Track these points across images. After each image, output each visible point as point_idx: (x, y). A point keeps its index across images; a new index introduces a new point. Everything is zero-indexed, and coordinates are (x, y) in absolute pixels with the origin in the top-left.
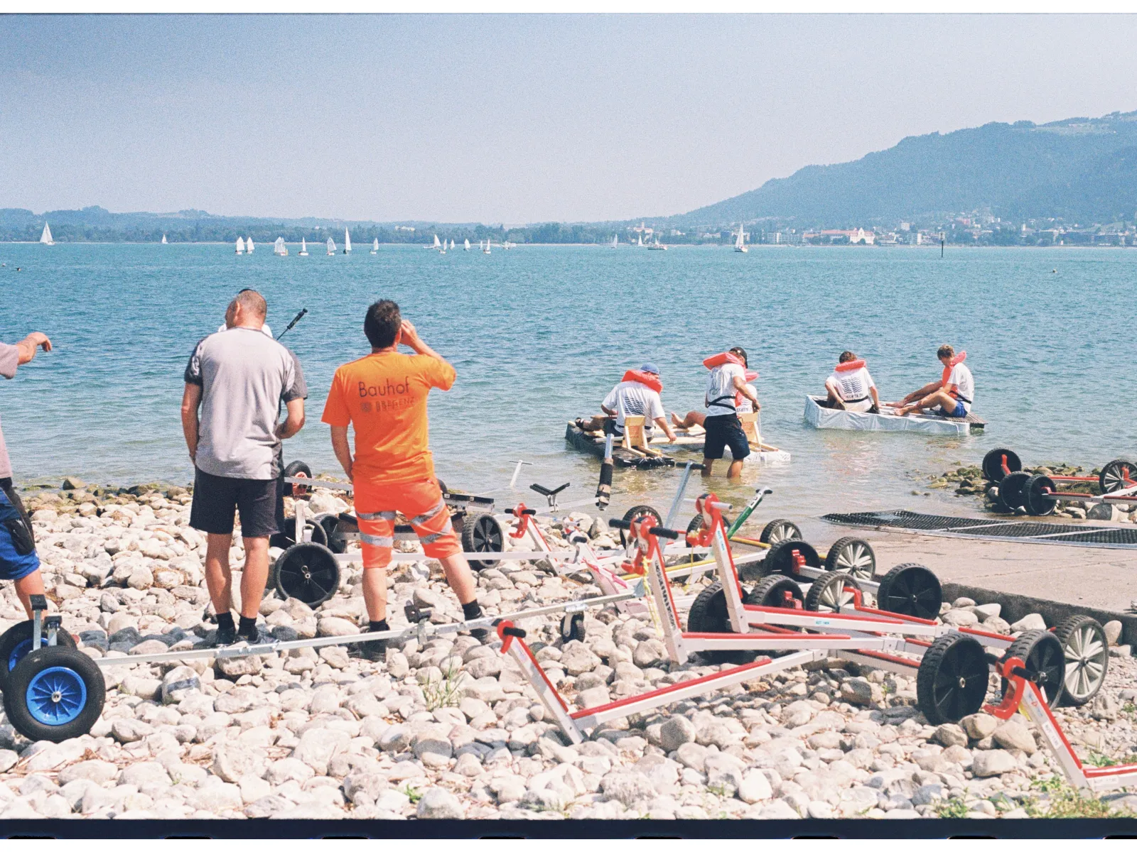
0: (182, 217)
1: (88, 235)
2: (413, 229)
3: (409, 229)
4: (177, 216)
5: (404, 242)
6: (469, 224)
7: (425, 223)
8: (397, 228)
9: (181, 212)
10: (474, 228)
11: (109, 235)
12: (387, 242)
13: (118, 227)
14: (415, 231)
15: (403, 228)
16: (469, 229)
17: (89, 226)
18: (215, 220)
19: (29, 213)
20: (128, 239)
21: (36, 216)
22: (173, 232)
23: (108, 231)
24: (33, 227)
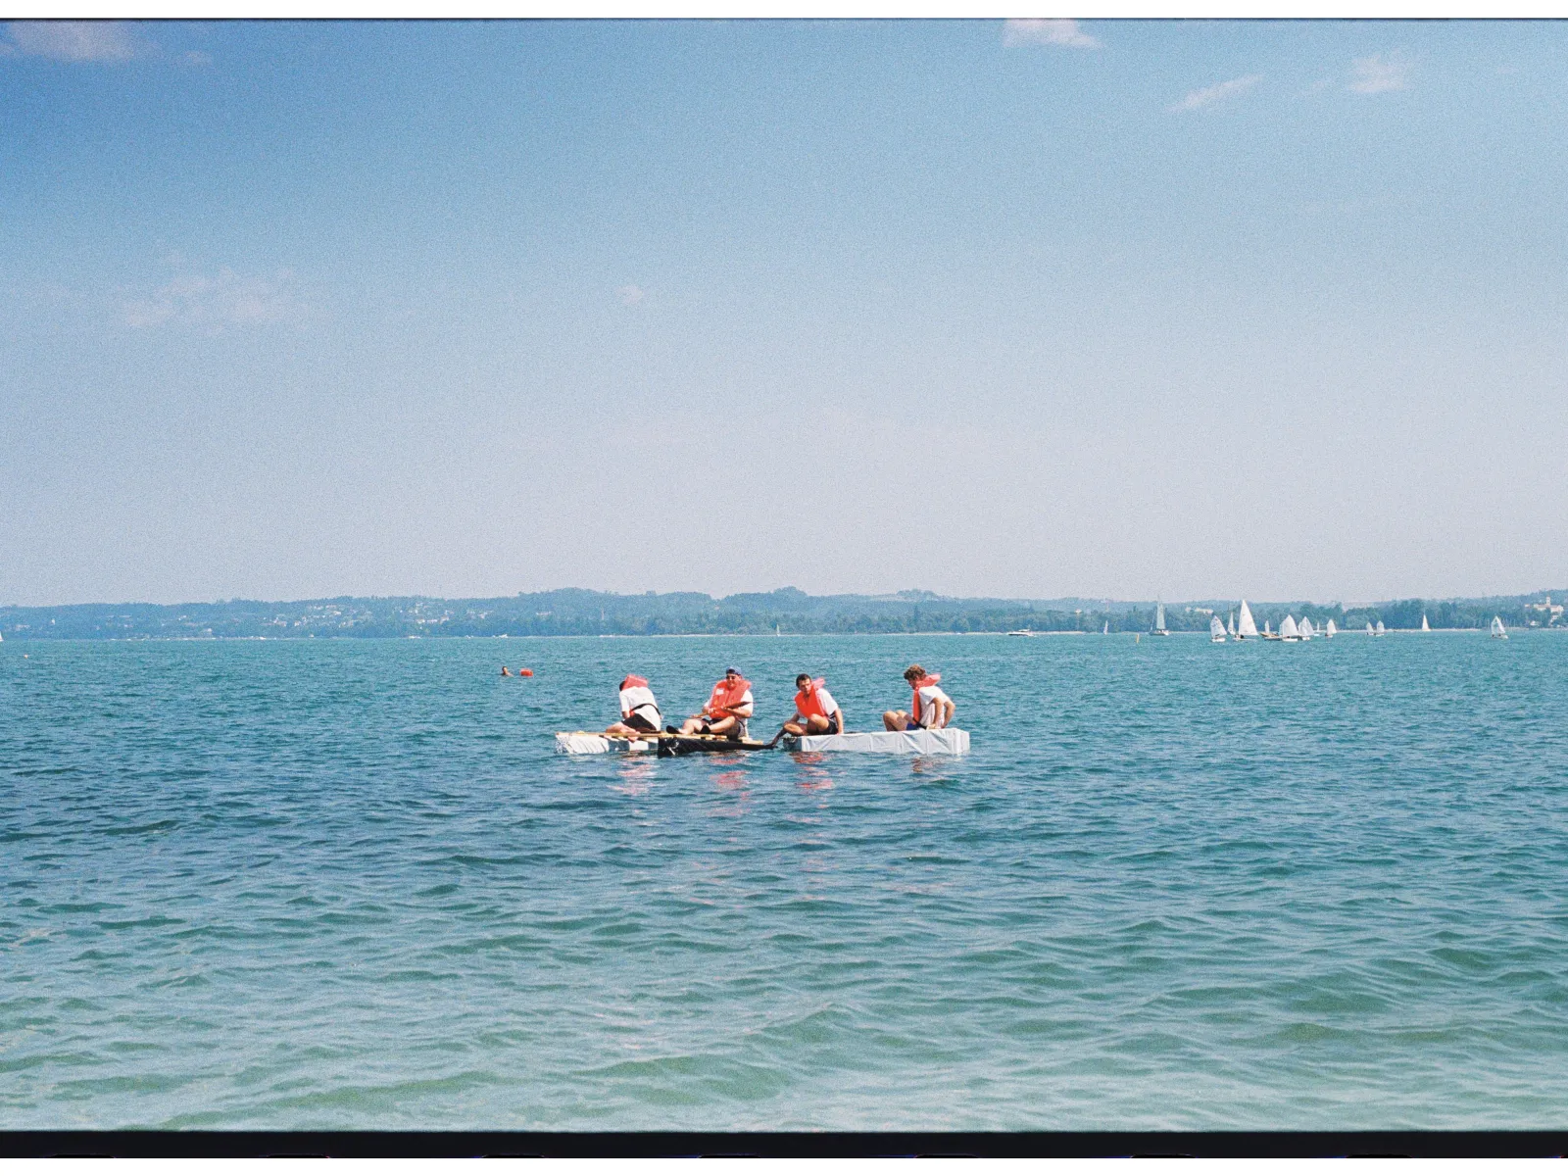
0: (901, 599)
3: (1204, 611)
8: (1188, 609)
11: (803, 625)
13: (818, 614)
15: (1198, 610)
17: (776, 614)
18: (942, 603)
19: (707, 597)
20: (826, 630)
21: (714, 602)
22: (885, 620)
23: (802, 619)
24: (707, 616)
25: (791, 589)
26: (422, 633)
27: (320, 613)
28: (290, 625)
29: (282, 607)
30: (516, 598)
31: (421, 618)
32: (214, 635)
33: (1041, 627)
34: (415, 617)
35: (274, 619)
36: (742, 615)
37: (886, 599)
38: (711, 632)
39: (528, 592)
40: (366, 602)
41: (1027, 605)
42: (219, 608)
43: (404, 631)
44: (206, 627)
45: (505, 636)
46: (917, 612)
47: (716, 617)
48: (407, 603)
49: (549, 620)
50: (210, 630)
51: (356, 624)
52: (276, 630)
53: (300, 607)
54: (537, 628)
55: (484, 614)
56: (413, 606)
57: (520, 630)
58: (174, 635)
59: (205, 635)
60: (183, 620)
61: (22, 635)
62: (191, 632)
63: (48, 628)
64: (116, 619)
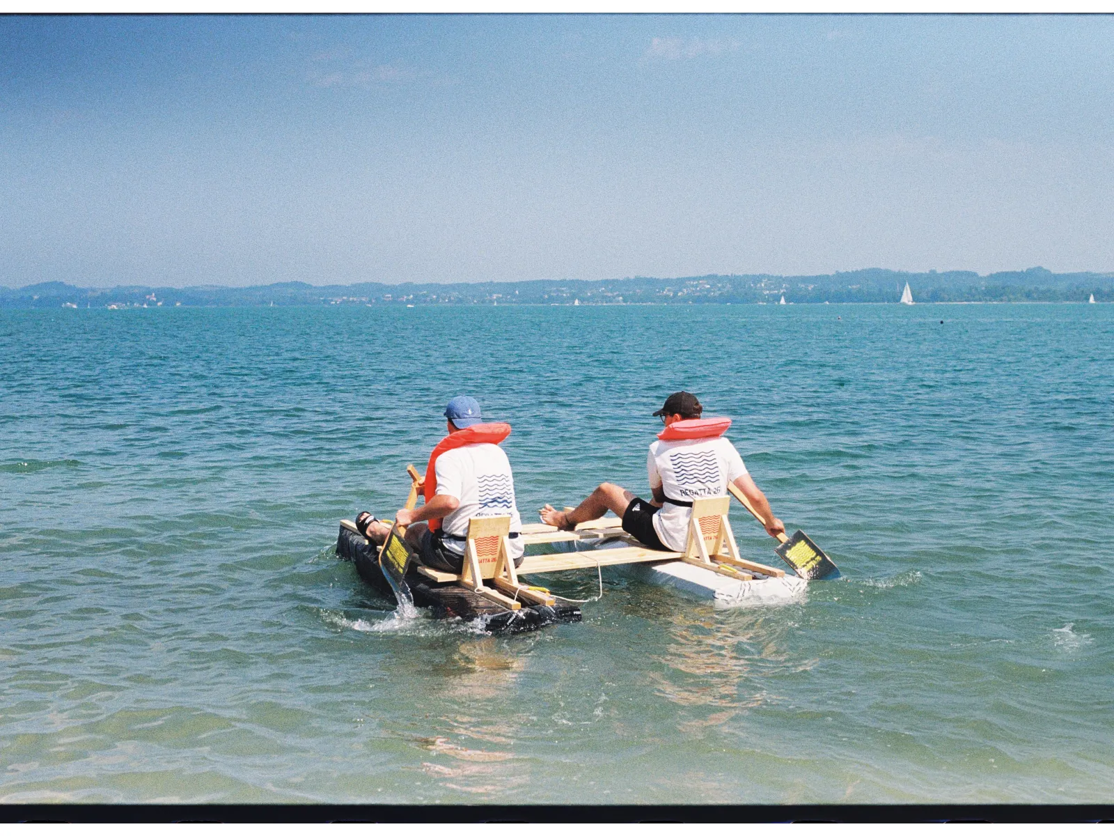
1: (1028, 295)
13: (1061, 286)
17: (1031, 287)
19: (975, 274)
20: (1067, 299)
21: (980, 278)
23: (1049, 290)
24: (976, 289)
25: (1040, 268)
26: (768, 301)
27: (696, 286)
28: (675, 295)
29: (667, 282)
30: (833, 276)
31: (766, 290)
32: (624, 301)
34: (762, 289)
35: (664, 290)
36: (1003, 288)
38: (980, 300)
39: (842, 270)
40: (727, 278)
42: (627, 282)
43: (754, 299)
44: (618, 295)
47: (983, 289)
48: (757, 279)
49: (859, 291)
50: (621, 298)
51: (721, 294)
52: (666, 298)
53: (680, 283)
54: (850, 297)
55: (811, 287)
56: (761, 281)
57: (839, 298)
58: (597, 302)
59: (618, 302)
60: (602, 291)
61: (498, 300)
62: (608, 300)
63: (514, 296)
64: (558, 290)
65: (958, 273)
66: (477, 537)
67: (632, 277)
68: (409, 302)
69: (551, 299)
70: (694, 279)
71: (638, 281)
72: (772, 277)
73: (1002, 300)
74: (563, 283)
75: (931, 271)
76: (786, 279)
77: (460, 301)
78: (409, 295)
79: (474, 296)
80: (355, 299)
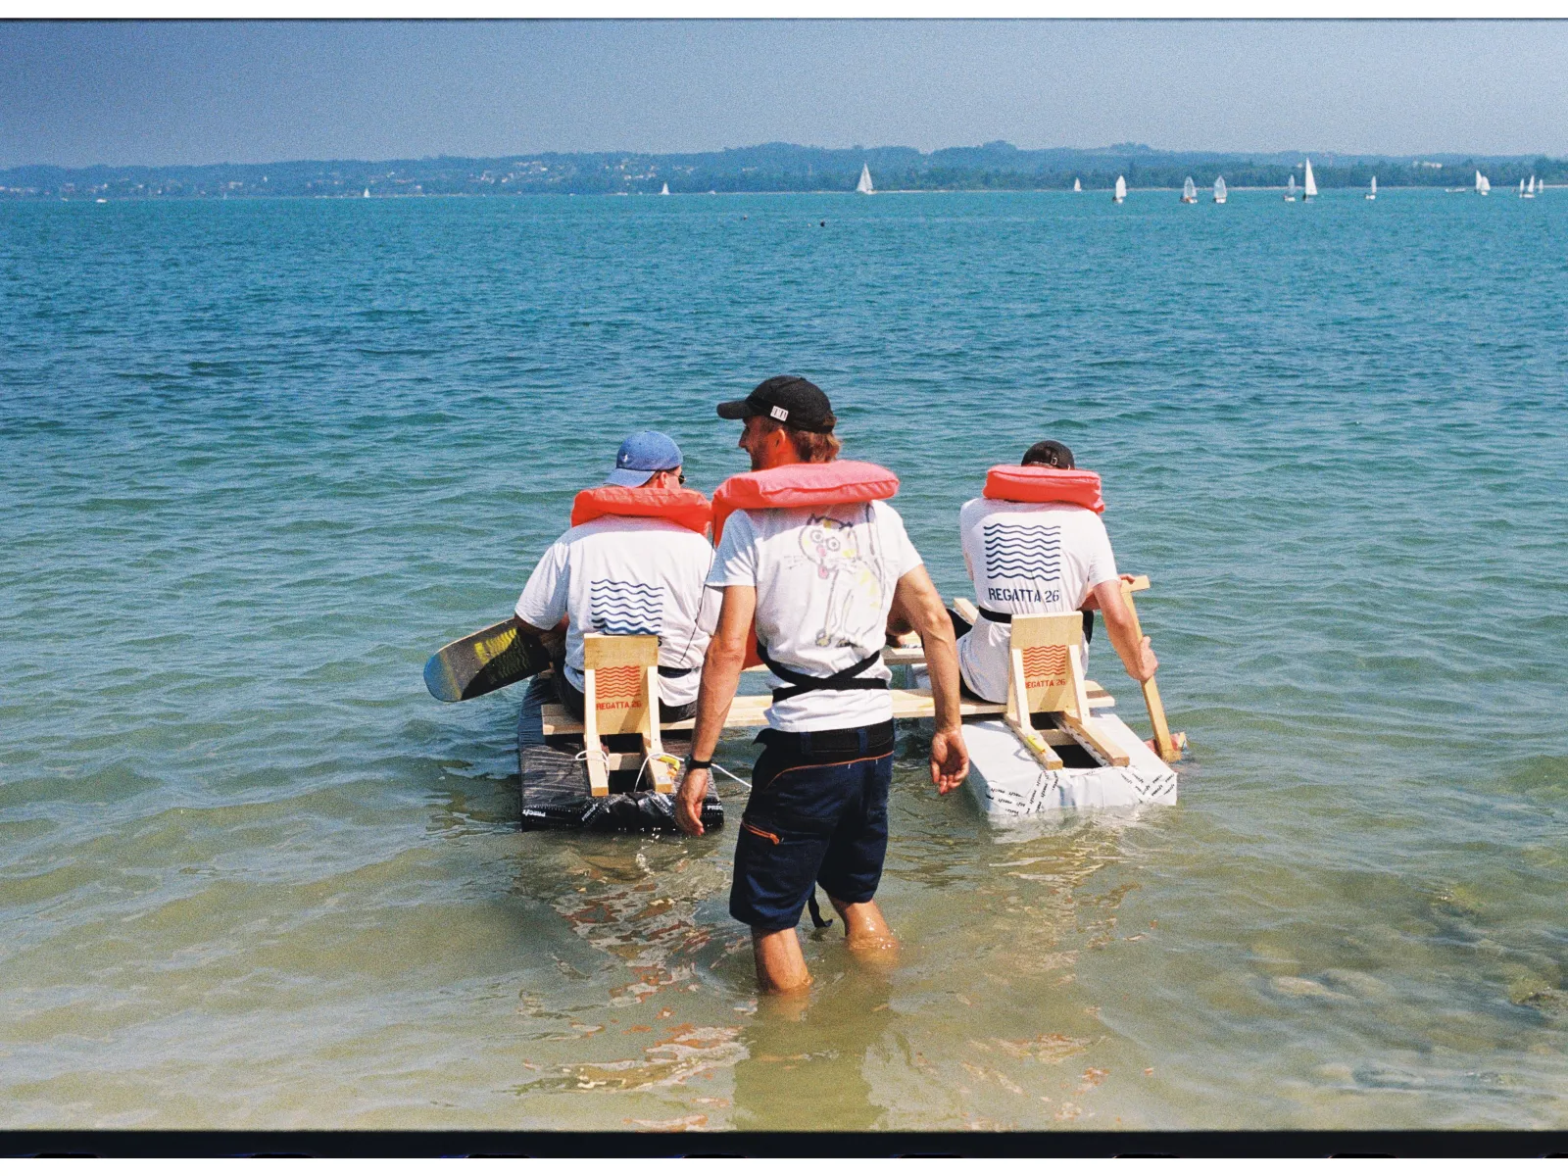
0: (1115, 153)
1: (986, 181)
2: (1439, 166)
3: (1433, 165)
4: (1106, 153)
5: (1424, 184)
6: (1525, 157)
7: (1459, 157)
8: (1416, 163)
9: (1114, 147)
10: (1532, 163)
11: (1015, 181)
12: (1401, 185)
13: (1030, 169)
14: (1442, 168)
15: (1426, 164)
16: (1525, 163)
17: (990, 169)
18: (1157, 157)
19: (915, 152)
20: (1037, 186)
21: (925, 157)
22: (1097, 176)
23: (1013, 174)
24: (916, 172)
25: (1001, 143)
26: (628, 189)
27: (527, 169)
28: (498, 181)
29: (485, 164)
30: (721, 153)
31: (627, 174)
32: (425, 191)
33: (1261, 182)
34: (623, 173)
35: (481, 174)
36: (953, 170)
37: (1098, 154)
38: (921, 188)
39: (733, 146)
40: (572, 158)
41: (1245, 160)
42: (426, 165)
43: (612, 187)
44: (416, 184)
45: (713, 192)
46: (1131, 165)
47: (925, 172)
48: (613, 159)
49: (757, 175)
50: (419, 187)
51: (564, 180)
52: (482, 188)
53: (505, 164)
54: (744, 183)
55: (690, 171)
56: (619, 162)
57: (728, 186)
58: (385, 192)
59: (415, 192)
60: (392, 177)
61: (237, 192)
62: (401, 188)
63: (261, 185)
64: (327, 177)
65: (891, 151)
66: (601, 667)
67: (435, 156)
68: (100, 194)
69: (316, 189)
70: (523, 159)
71: (444, 162)
72: (636, 155)
73: (952, 188)
74: (334, 165)
75: (856, 147)
76: (655, 159)
77: (179, 192)
78: (101, 184)
79: (201, 186)
80: (18, 190)
